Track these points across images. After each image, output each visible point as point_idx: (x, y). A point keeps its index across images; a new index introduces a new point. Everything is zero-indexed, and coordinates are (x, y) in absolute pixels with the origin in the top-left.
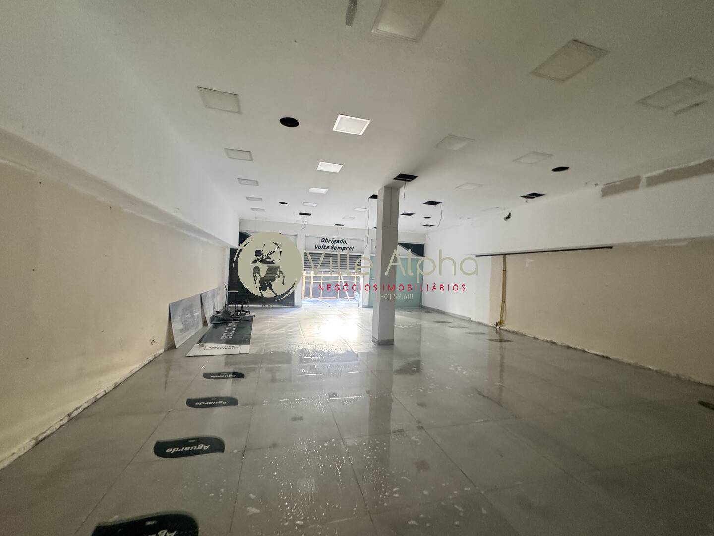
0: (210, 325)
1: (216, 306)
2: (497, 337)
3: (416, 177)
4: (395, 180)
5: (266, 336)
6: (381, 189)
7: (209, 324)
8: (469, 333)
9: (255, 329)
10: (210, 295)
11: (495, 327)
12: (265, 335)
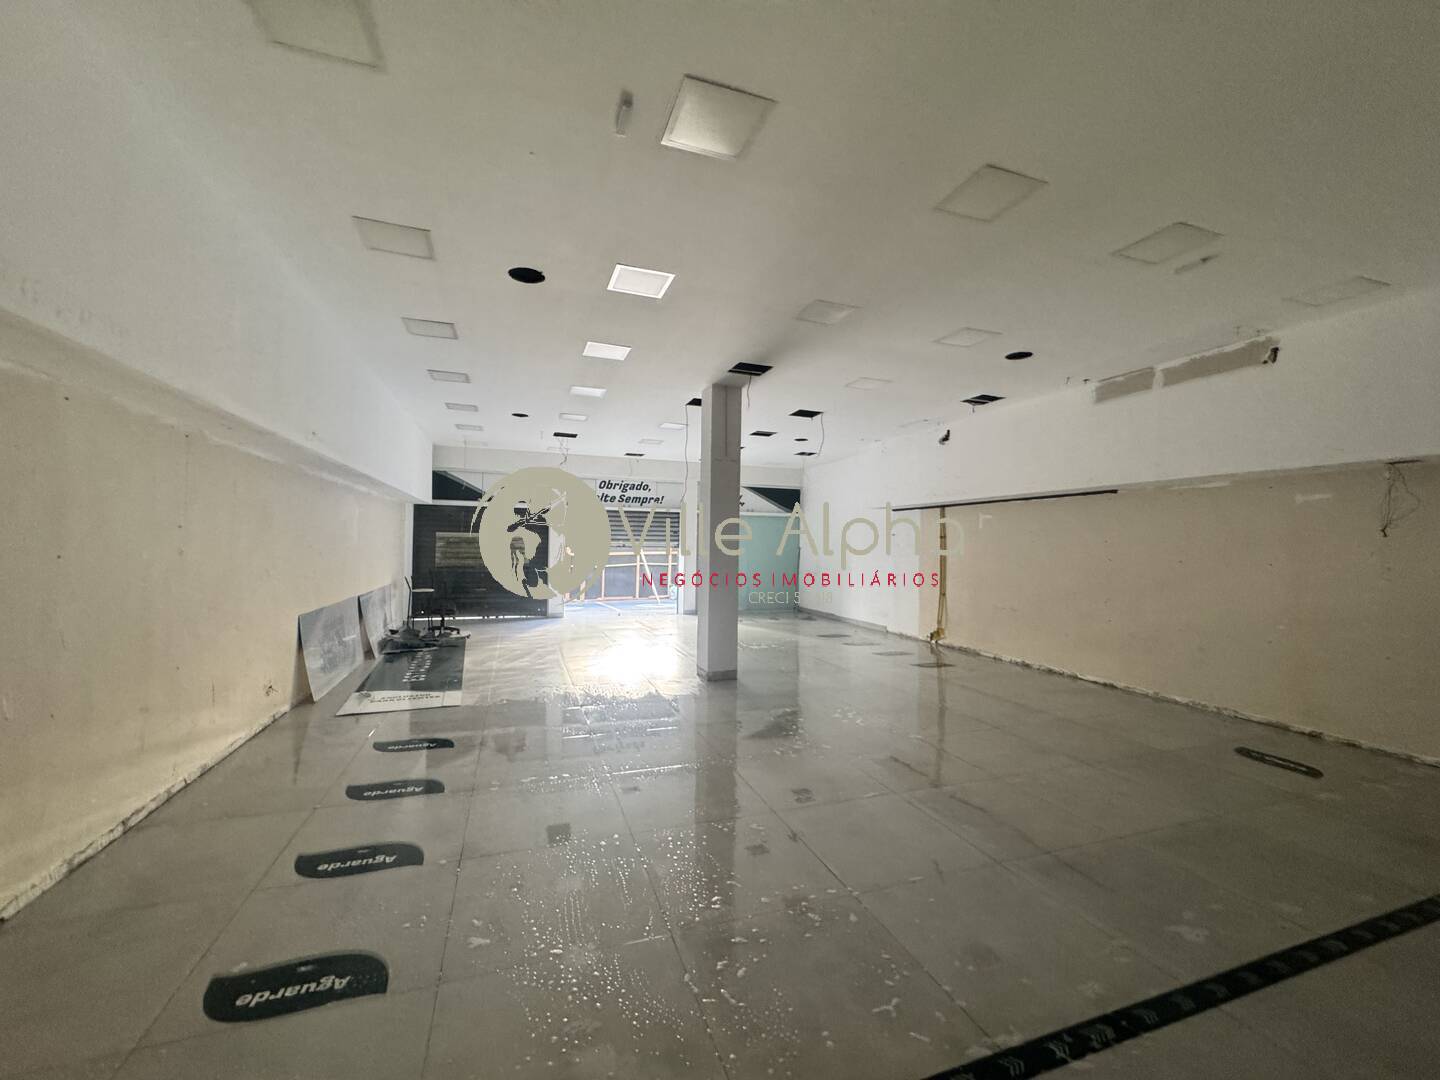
0: (378, 657)
1: (388, 620)
2: (932, 659)
3: (769, 368)
4: (731, 374)
5: (494, 674)
6: (705, 390)
7: (376, 654)
8: (880, 654)
9: (469, 660)
10: (376, 598)
11: (929, 642)
12: (490, 671)
